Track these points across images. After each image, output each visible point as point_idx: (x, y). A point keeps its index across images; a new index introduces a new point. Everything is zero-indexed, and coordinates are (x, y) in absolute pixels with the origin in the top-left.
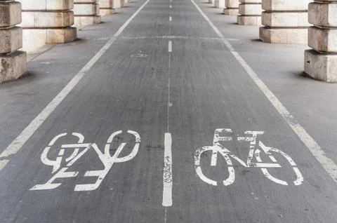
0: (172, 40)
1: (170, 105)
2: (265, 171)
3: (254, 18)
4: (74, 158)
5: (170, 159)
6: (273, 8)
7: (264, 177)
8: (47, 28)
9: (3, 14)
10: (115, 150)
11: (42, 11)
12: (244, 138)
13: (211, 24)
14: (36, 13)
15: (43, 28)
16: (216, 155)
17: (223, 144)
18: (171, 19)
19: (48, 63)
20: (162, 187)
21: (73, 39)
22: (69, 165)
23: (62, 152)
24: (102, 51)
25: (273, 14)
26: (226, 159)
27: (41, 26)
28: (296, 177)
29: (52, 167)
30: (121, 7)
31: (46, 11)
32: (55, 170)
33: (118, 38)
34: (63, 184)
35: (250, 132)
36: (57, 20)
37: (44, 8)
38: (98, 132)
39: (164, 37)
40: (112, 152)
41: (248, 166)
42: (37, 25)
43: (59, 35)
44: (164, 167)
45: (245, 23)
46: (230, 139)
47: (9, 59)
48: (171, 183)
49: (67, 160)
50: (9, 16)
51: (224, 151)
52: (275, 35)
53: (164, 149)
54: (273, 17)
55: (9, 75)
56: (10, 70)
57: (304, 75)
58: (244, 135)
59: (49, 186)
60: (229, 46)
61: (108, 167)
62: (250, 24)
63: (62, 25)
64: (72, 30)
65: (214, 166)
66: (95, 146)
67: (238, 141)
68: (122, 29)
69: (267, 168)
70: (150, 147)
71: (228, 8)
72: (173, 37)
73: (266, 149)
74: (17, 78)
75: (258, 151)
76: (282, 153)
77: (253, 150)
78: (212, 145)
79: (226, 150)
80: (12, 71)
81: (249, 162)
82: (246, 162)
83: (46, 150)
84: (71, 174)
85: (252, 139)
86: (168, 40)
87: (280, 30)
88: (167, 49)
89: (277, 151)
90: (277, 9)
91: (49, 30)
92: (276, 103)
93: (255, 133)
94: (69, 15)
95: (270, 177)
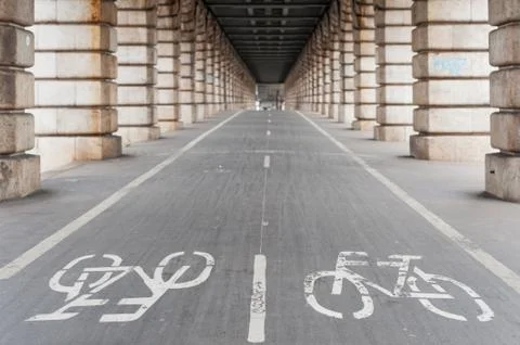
0: (270, 155)
1: (265, 224)
2: (425, 303)
3: (402, 128)
4: (103, 283)
5: (263, 286)
6: (432, 101)
7: (425, 310)
8: (76, 135)
9: (4, 88)
10: (171, 275)
11: (69, 107)
12: (387, 263)
13: (333, 139)
14: (60, 110)
15: (70, 135)
16: (341, 282)
17: (352, 269)
18: (269, 133)
19: (74, 180)
20: (247, 318)
21: (115, 154)
22: (94, 291)
23: (84, 277)
24: (160, 167)
25: (431, 110)
26: (358, 287)
27: (67, 131)
28: (480, 312)
29: (66, 294)
30: (194, 122)
31: (75, 107)
32: (69, 297)
33: (185, 153)
34: (82, 313)
35: (397, 257)
36: (91, 122)
37: (72, 103)
38: (144, 254)
39: (257, 151)
40: (167, 276)
41: (397, 296)
42: (61, 131)
43: (95, 146)
44: (251, 293)
45: (387, 138)
46: (364, 263)
47: (13, 162)
48: (264, 314)
49: (91, 286)
50: (14, 92)
51: (354, 278)
52: (435, 146)
53: (252, 273)
54: (431, 115)
55: (11, 189)
56: (13, 181)
57: (486, 195)
58: (388, 260)
59: (58, 315)
60: (362, 162)
61: (157, 294)
62: (395, 140)
63: (100, 131)
64: (114, 139)
65: (337, 295)
66: (139, 270)
67: (378, 267)
68: (193, 143)
69: (429, 299)
70: (229, 270)
71: (360, 119)
72: (272, 152)
73: (427, 277)
74: (24, 195)
75: (412, 279)
76: (455, 282)
77: (403, 278)
78: (334, 269)
79: (357, 276)
80: (17, 183)
81: (397, 291)
82: (392, 292)
83: (59, 274)
84: (97, 302)
85: (402, 264)
86: (264, 155)
87: (443, 137)
88: (262, 163)
89: (445, 279)
90: (438, 102)
91: (78, 138)
92: (442, 225)
93: (407, 258)
94: (109, 115)
95: (434, 310)
